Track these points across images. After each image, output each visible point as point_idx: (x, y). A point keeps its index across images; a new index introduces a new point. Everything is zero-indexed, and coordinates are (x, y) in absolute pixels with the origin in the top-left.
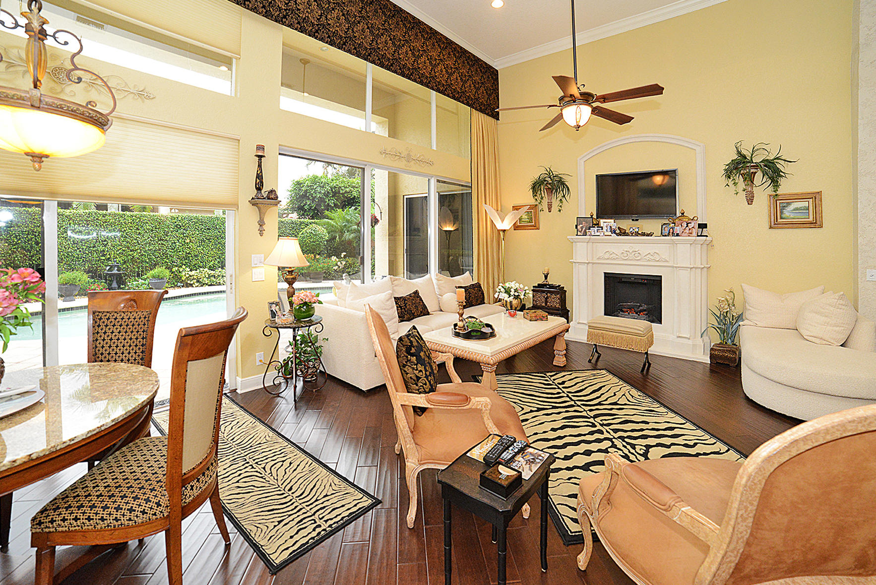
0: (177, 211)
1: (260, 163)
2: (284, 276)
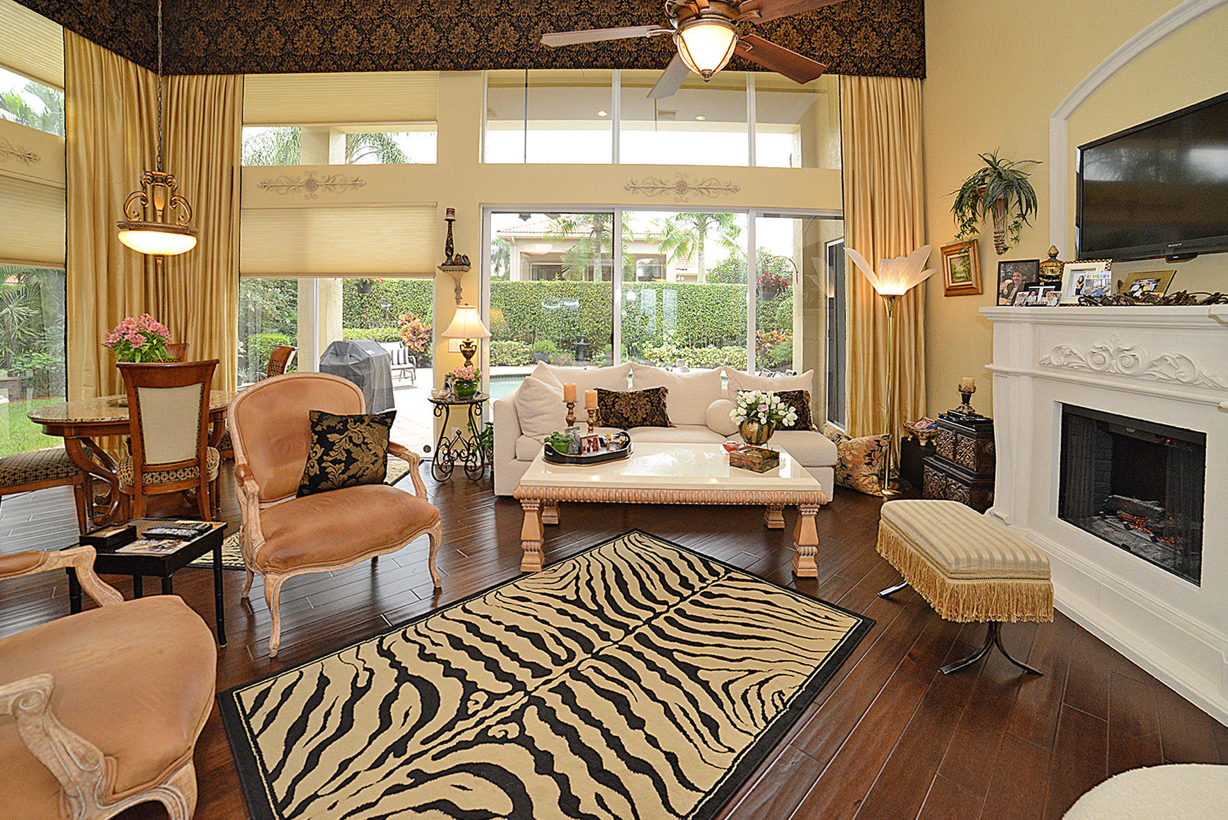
0: (683, 278)
1: (450, 227)
2: (463, 348)
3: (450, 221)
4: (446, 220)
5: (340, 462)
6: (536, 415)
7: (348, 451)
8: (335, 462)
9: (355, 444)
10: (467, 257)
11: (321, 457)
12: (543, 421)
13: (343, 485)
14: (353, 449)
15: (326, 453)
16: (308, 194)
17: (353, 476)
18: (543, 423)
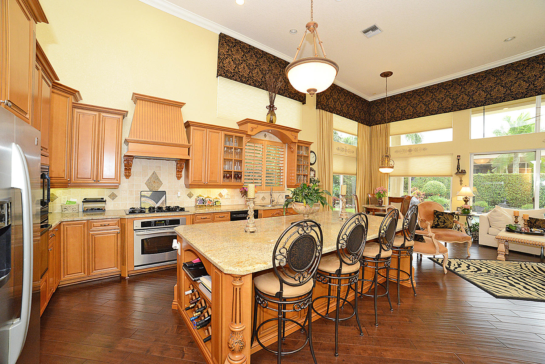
1: (459, 161)
2: (464, 199)
3: (459, 159)
4: (457, 159)
5: (442, 222)
6: (498, 221)
7: (444, 220)
8: (441, 222)
9: (446, 219)
10: (465, 171)
11: (438, 220)
12: (500, 223)
13: (443, 228)
14: (445, 220)
15: (439, 220)
16: (409, 153)
17: (446, 226)
18: (500, 224)
